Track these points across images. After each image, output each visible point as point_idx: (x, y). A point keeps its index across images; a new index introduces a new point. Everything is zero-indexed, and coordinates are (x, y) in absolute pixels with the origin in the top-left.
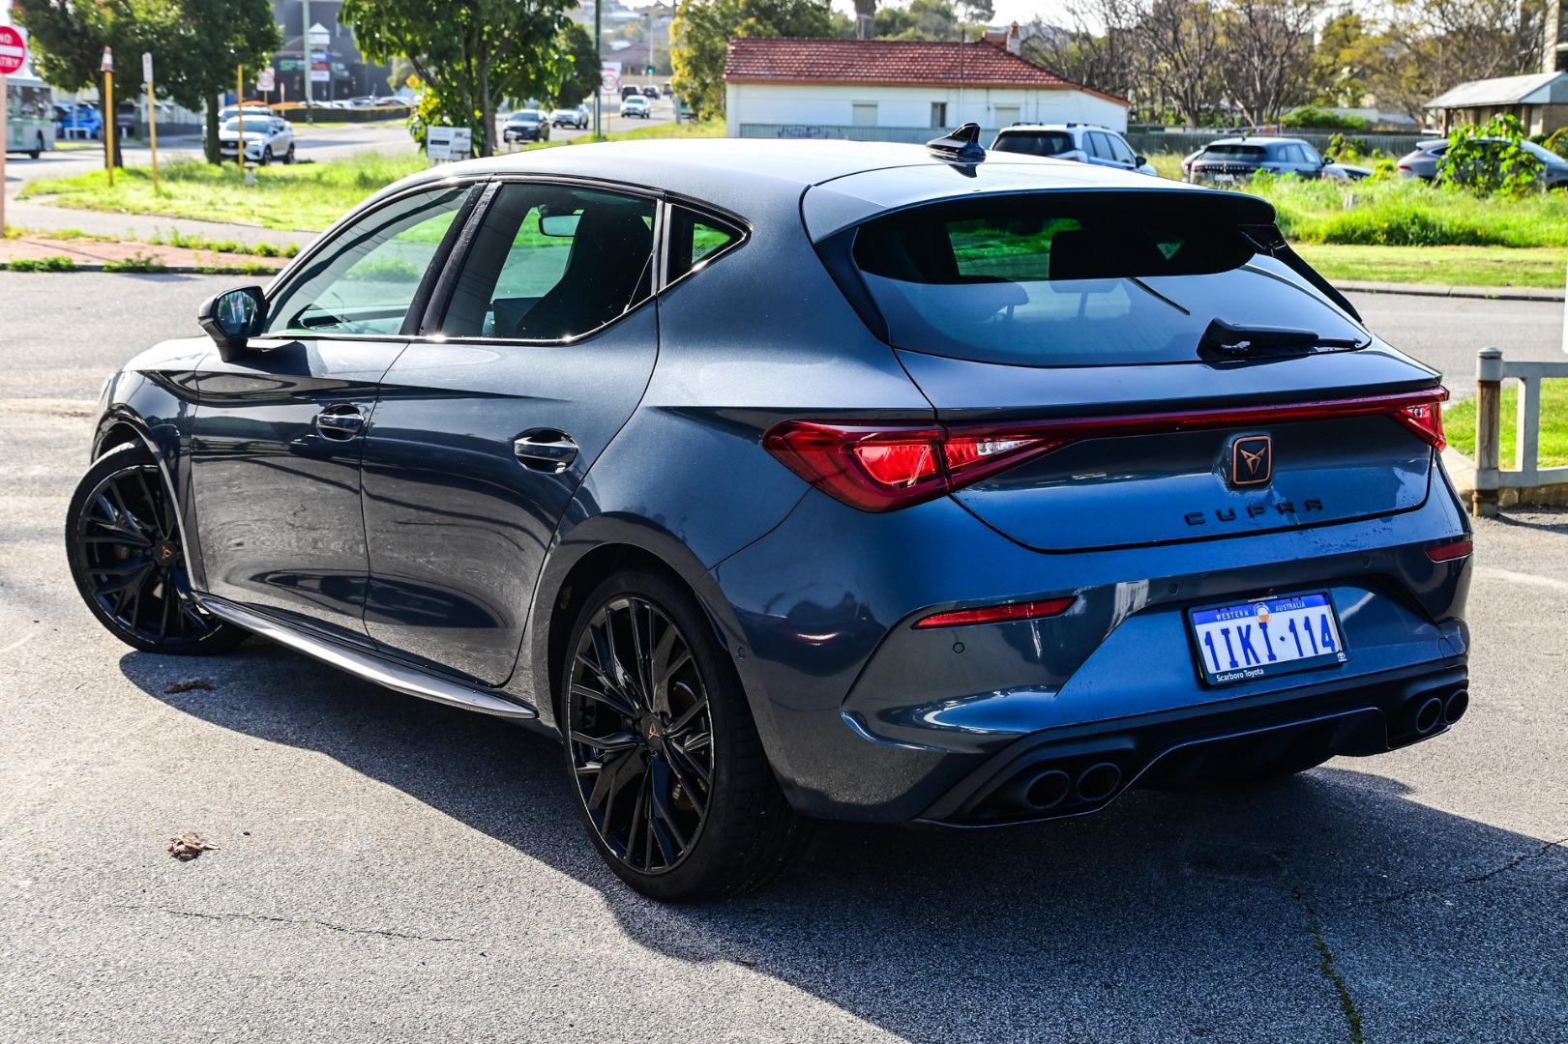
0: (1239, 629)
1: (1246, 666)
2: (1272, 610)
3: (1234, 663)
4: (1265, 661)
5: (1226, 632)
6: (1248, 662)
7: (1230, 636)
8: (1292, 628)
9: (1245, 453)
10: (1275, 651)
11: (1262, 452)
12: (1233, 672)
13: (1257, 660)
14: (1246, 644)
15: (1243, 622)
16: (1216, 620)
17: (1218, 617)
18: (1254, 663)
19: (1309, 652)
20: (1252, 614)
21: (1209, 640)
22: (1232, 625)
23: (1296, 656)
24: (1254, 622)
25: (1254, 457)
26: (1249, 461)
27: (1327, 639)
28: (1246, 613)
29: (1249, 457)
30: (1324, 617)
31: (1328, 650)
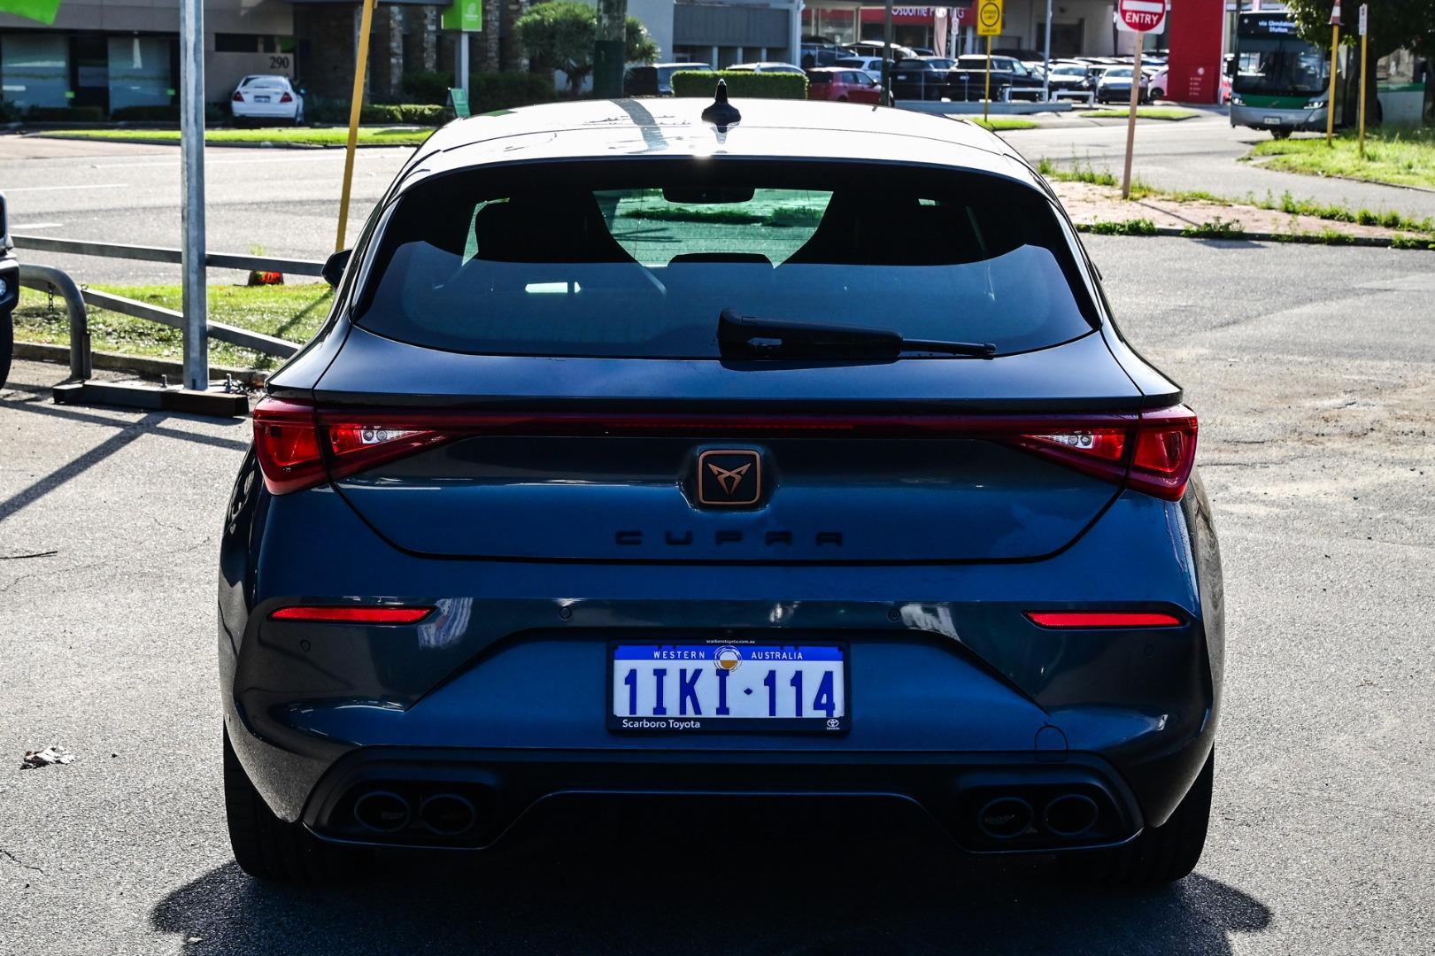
0: (683, 672)
1: (677, 715)
2: (746, 656)
3: (660, 708)
4: (709, 710)
5: (660, 674)
6: (683, 709)
7: (665, 679)
8: (770, 680)
9: (715, 469)
10: (729, 704)
11: (745, 468)
12: (655, 720)
13: (697, 709)
14: (687, 689)
15: (690, 666)
16: (652, 658)
17: (657, 654)
18: (690, 713)
19: (786, 710)
20: (710, 657)
21: (631, 679)
22: (673, 667)
23: (765, 714)
24: (709, 667)
25: (727, 474)
26: (721, 478)
27: (824, 700)
28: (702, 655)
29: (720, 473)
30: (828, 677)
31: (822, 714)
